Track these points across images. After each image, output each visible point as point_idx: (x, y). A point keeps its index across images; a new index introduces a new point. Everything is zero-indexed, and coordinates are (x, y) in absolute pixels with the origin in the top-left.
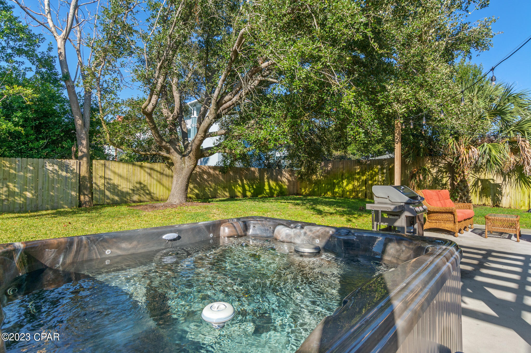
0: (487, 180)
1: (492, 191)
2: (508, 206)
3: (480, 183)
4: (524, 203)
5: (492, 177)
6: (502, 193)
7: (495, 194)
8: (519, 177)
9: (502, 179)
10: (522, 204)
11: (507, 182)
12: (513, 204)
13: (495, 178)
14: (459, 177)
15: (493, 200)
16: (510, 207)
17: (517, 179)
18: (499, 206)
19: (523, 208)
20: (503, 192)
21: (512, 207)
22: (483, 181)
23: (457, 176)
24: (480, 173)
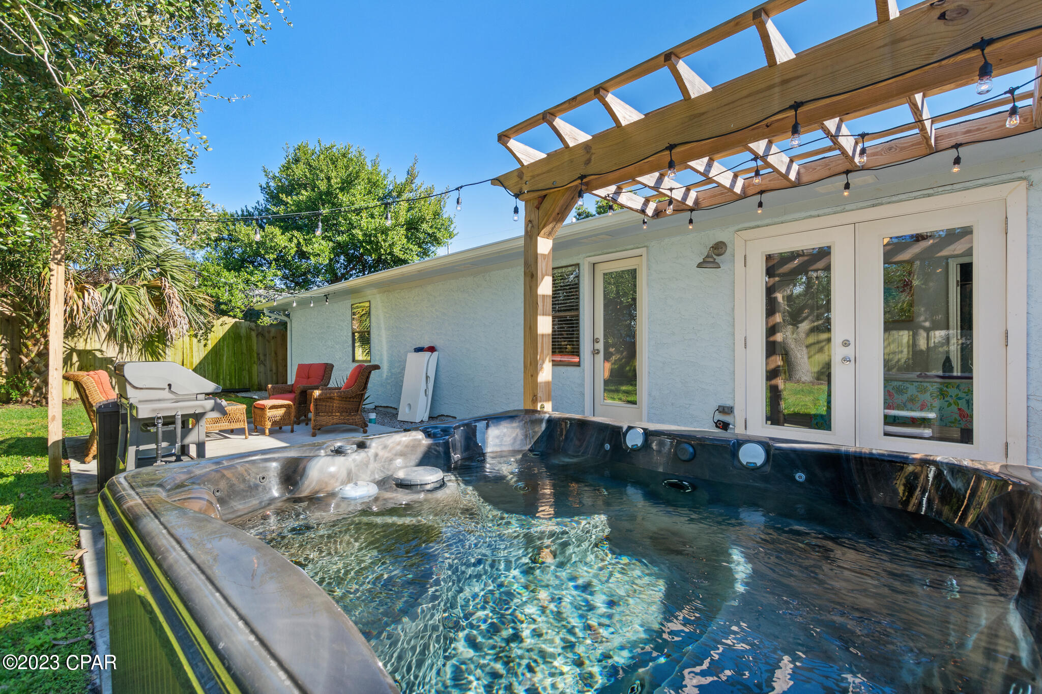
0: (90, 351)
3: (75, 358)
5: (98, 346)
8: (144, 347)
9: (117, 349)
11: (125, 354)
13: (104, 348)
14: (35, 345)
17: (141, 349)
22: (80, 353)
23: (29, 343)
24: (76, 339)
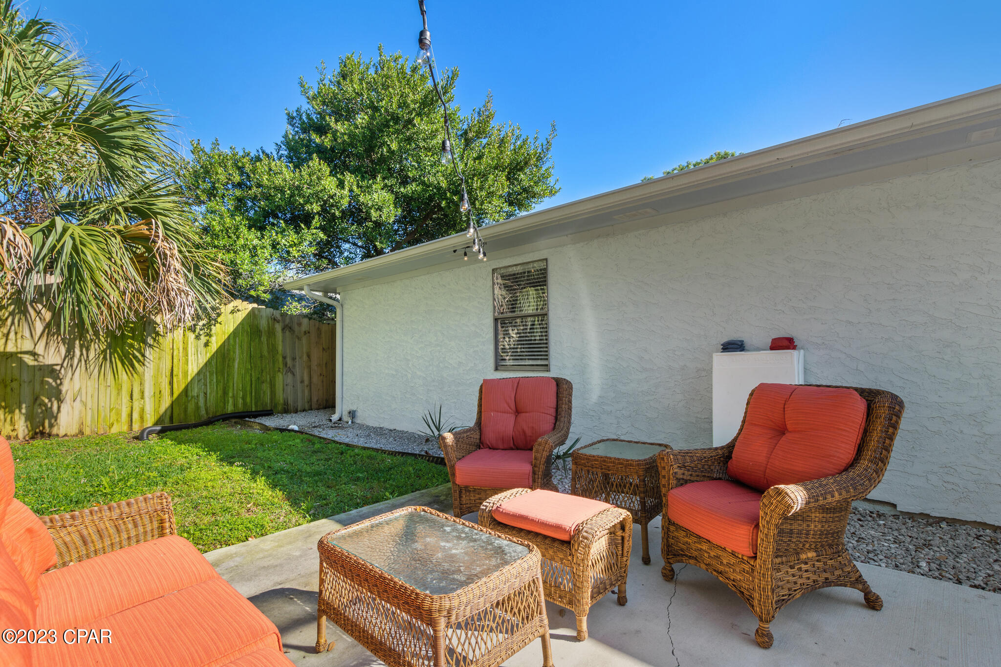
0: (12, 355)
1: (26, 391)
2: (74, 430)
4: (119, 414)
5: (28, 346)
6: (60, 392)
7: (36, 399)
8: (109, 346)
9: (63, 350)
10: (114, 417)
11: (76, 361)
12: (88, 421)
13: (40, 349)
15: (30, 417)
16: (81, 432)
17: (104, 351)
18: (50, 435)
19: (115, 430)
20: (64, 389)
21: (87, 431)
